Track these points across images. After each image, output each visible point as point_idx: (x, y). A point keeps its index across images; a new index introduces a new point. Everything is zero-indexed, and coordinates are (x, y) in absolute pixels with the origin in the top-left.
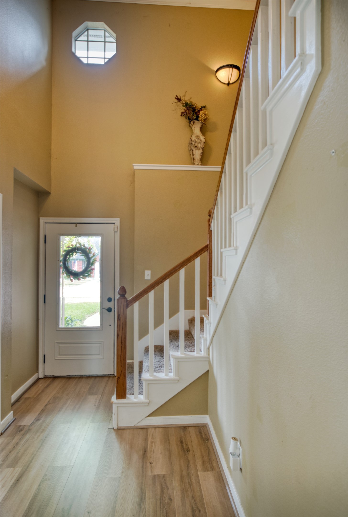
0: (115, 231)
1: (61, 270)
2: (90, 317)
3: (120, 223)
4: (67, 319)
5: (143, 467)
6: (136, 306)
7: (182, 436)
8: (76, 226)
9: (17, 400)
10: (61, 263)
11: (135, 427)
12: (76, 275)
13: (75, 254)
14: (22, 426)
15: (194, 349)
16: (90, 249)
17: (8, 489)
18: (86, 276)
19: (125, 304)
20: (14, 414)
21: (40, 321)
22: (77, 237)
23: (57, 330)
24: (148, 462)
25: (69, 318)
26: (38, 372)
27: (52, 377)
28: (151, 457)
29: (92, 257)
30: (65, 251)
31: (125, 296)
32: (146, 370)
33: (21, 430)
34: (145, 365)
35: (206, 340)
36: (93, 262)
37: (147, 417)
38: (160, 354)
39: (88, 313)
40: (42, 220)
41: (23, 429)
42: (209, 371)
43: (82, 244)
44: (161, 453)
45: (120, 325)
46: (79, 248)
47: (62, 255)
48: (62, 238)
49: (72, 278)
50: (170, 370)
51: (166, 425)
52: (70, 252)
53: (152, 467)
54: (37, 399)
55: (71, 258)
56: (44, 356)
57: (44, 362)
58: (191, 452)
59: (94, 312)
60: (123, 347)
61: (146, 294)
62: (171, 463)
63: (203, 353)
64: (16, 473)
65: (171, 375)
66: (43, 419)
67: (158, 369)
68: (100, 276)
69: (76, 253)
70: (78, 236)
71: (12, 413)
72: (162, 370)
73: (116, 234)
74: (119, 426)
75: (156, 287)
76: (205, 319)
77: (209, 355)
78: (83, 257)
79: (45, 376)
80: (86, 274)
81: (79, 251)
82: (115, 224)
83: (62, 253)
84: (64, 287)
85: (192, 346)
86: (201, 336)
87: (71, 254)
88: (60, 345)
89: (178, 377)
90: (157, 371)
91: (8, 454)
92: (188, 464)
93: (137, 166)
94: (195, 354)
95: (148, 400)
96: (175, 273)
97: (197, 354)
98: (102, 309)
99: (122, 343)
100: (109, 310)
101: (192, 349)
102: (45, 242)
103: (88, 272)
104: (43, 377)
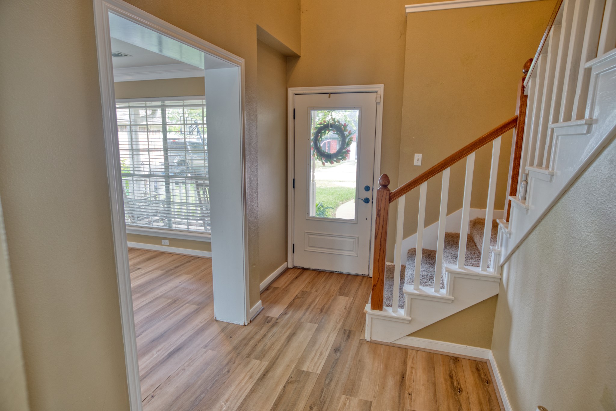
0: (377, 102)
1: (312, 151)
2: (344, 204)
3: (384, 90)
4: (318, 206)
5: (399, 397)
6: (402, 200)
7: (452, 368)
8: (329, 97)
9: (267, 289)
10: (312, 143)
11: (392, 345)
12: (328, 158)
13: (327, 132)
14: (270, 318)
15: (479, 264)
16: (345, 126)
17: (255, 381)
18: (341, 159)
19: (388, 197)
20: (262, 303)
21: (289, 207)
22: (330, 111)
23: (307, 219)
24: (406, 392)
25: (321, 205)
26: (287, 262)
27: (301, 269)
28: (410, 387)
29: (348, 136)
30: (316, 128)
31: (387, 187)
32: (410, 281)
33: (269, 322)
34: (408, 273)
35: (499, 254)
36: (349, 141)
37: (407, 336)
38: (428, 261)
39: (342, 200)
40: (291, 91)
41: (271, 321)
42: (499, 296)
43: (336, 120)
44: (423, 385)
45: (379, 224)
46: (333, 124)
47: (313, 133)
48: (313, 112)
49: (323, 161)
50: (441, 285)
51: (431, 350)
52: (322, 130)
53: (411, 399)
54: (286, 290)
55: (323, 137)
56: (293, 245)
57: (293, 252)
58: (464, 393)
59: (349, 199)
60: (382, 250)
61: (415, 187)
62: (436, 402)
63: (491, 271)
64: (262, 367)
65: (444, 292)
66: (290, 313)
67: (425, 281)
68: (356, 158)
69: (329, 131)
70: (332, 110)
71: (260, 301)
72: (430, 283)
73: (378, 105)
74: (372, 339)
75: (430, 177)
76: (501, 225)
77: (501, 274)
78: (337, 136)
79: (294, 266)
80: (341, 156)
81: (333, 128)
82: (377, 92)
83: (313, 131)
84: (315, 171)
85: (475, 258)
86: (491, 247)
87: (323, 132)
88: (310, 236)
89: (453, 296)
90: (423, 284)
91: (256, 345)
92: (460, 408)
93: (410, 9)
94: (478, 270)
95: (410, 317)
96: (460, 159)
97: (482, 270)
98: (358, 199)
99: (381, 245)
100: (367, 201)
101: (474, 262)
102: (294, 118)
103: (342, 154)
104: (292, 267)
